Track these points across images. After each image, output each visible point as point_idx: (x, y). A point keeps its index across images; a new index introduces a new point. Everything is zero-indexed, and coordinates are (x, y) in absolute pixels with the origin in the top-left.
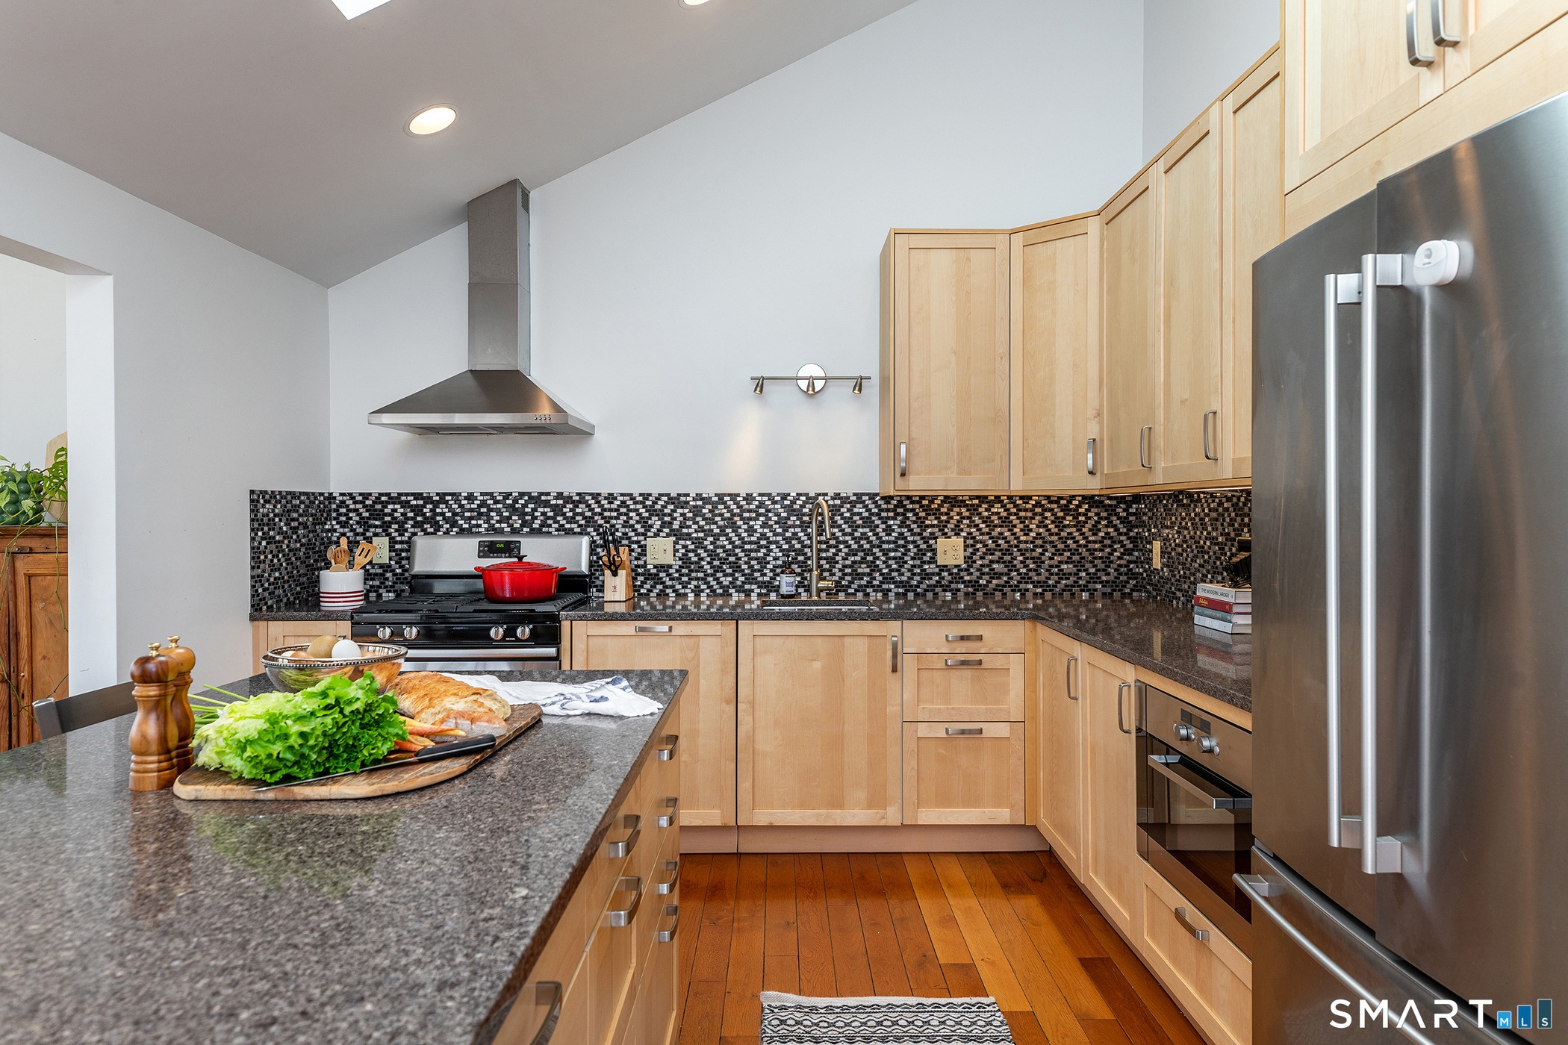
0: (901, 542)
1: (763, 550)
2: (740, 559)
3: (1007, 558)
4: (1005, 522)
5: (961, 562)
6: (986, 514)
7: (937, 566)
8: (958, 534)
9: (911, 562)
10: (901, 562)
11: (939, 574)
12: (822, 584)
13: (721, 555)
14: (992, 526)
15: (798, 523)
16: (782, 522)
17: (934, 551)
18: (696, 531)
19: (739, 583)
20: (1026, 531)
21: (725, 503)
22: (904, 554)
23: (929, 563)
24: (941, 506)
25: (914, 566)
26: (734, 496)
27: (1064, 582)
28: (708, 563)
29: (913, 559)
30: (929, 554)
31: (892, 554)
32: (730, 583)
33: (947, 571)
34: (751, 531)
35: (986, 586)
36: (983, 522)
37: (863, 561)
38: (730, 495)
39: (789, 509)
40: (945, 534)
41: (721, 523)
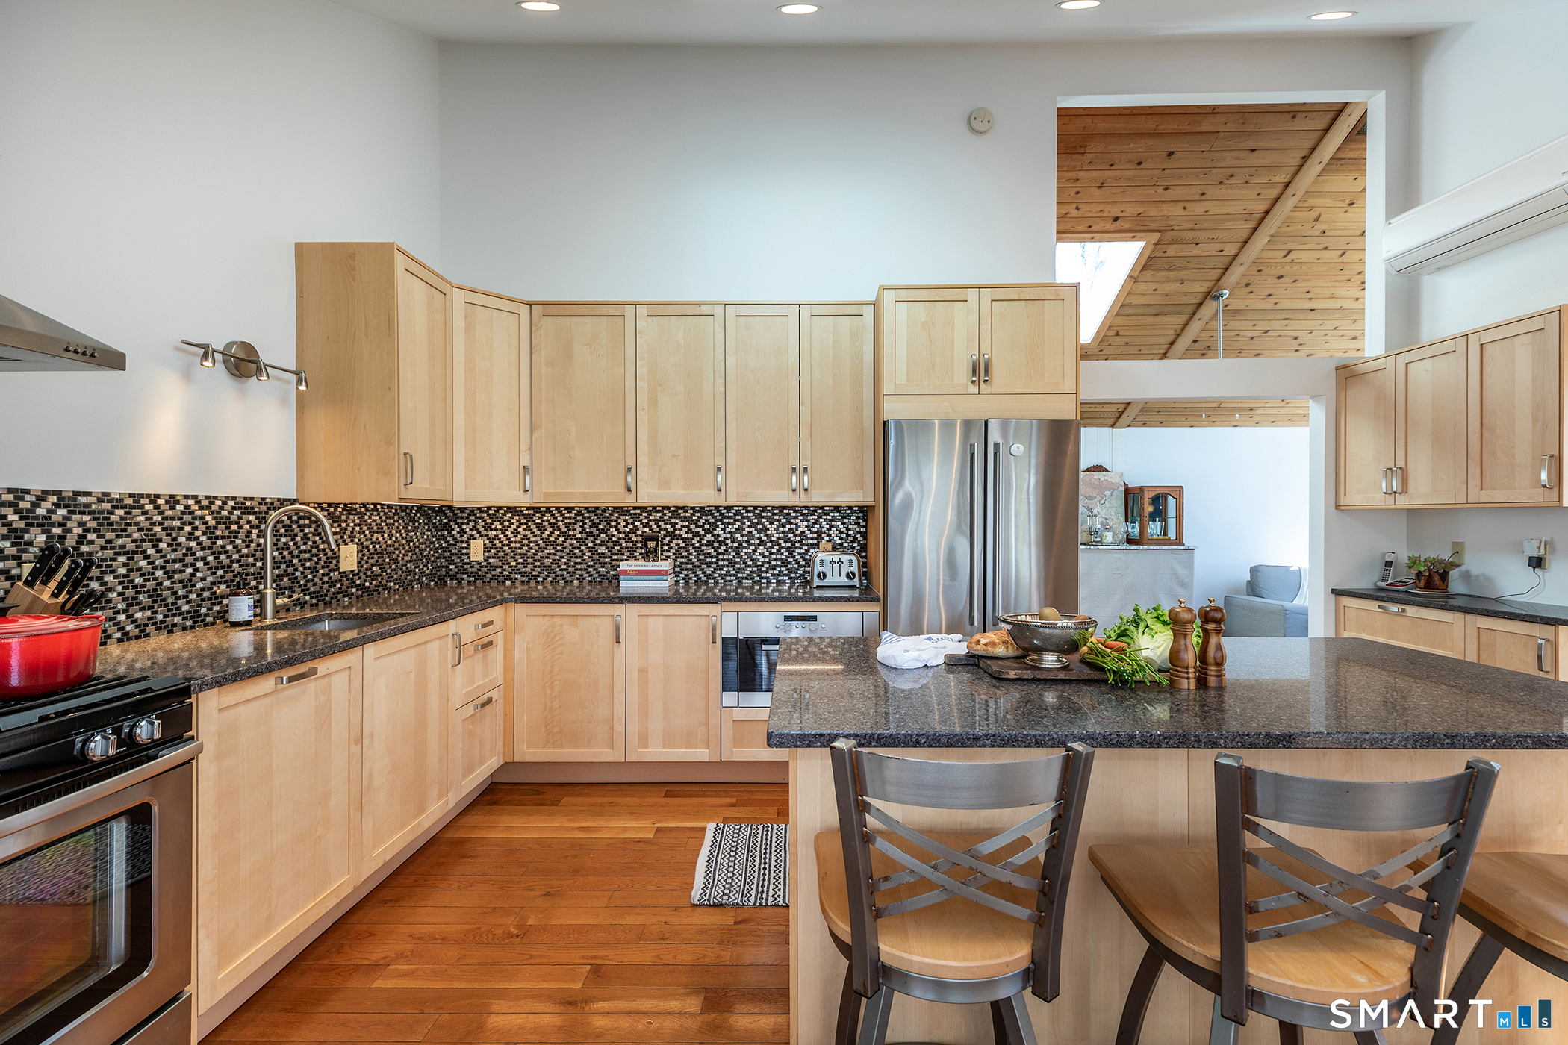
0: (314, 551)
1: (189, 570)
2: (161, 584)
3: (381, 561)
4: (380, 530)
5: (355, 567)
6: (369, 521)
7: (340, 573)
8: (352, 541)
9: (321, 571)
10: (314, 570)
11: (340, 581)
12: (279, 601)
13: (137, 581)
14: (372, 533)
15: (227, 533)
16: (210, 532)
17: (337, 558)
18: (103, 548)
19: (160, 617)
20: (391, 535)
21: (141, 507)
22: (317, 563)
23: (334, 570)
24: (341, 513)
25: (323, 575)
26: (154, 499)
27: (409, 578)
28: (119, 594)
29: (323, 567)
30: (334, 562)
31: (308, 564)
32: (150, 619)
33: (346, 576)
34: (175, 545)
35: (369, 587)
36: (368, 529)
37: (286, 573)
38: (148, 496)
39: (216, 515)
40: (344, 541)
41: (136, 536)
